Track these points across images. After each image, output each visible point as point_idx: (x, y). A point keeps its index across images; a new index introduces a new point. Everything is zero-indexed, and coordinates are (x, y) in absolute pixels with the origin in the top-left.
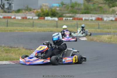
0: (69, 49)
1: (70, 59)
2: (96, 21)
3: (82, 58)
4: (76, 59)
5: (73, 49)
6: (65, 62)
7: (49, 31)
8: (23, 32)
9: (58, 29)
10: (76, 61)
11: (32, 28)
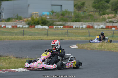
2: (86, 29)
7: (39, 40)
8: (13, 40)
9: (48, 37)
11: (23, 37)
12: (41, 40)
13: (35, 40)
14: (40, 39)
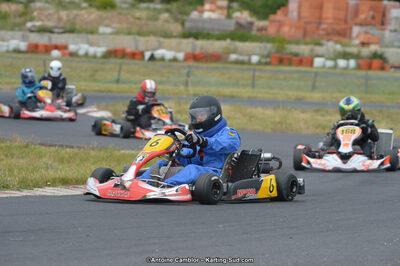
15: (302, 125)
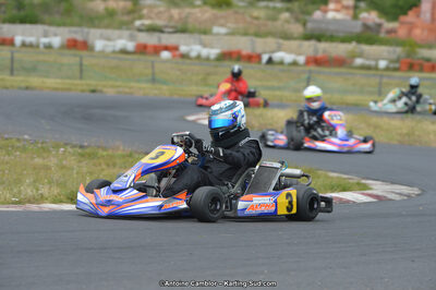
0: (268, 164)
1: (267, 200)
3: (314, 199)
4: (290, 203)
5: (282, 163)
6: (247, 212)
10: (289, 209)
12: (27, 88)
13: (6, 88)
14: (23, 85)
15: (432, 136)
